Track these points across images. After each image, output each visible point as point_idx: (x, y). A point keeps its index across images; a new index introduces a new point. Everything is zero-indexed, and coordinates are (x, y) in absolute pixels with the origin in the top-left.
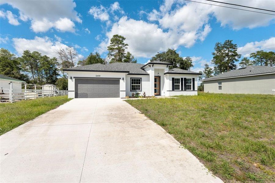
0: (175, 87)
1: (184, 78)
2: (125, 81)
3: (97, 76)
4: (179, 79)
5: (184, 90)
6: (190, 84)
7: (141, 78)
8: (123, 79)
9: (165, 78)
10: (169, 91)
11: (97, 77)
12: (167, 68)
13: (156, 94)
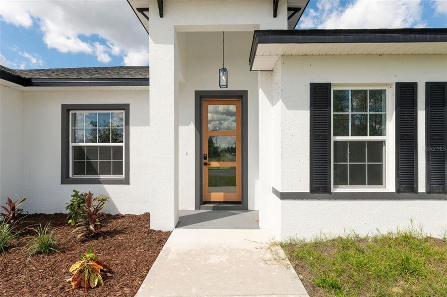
0: (333, 168)
7: (125, 108)
9: (260, 91)
12: (275, 16)
13: (222, 200)
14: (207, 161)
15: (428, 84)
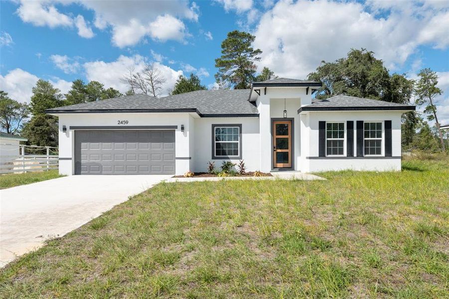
0: (327, 149)
1: (358, 122)
2: (188, 133)
3: (122, 123)
4: (342, 125)
5: (355, 155)
6: (376, 139)
7: (240, 125)
8: (183, 128)
9: (301, 122)
10: (310, 158)
11: (121, 125)
12: (307, 94)
13: (282, 167)
14: (275, 149)
15: (357, 121)
